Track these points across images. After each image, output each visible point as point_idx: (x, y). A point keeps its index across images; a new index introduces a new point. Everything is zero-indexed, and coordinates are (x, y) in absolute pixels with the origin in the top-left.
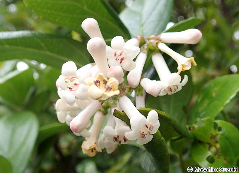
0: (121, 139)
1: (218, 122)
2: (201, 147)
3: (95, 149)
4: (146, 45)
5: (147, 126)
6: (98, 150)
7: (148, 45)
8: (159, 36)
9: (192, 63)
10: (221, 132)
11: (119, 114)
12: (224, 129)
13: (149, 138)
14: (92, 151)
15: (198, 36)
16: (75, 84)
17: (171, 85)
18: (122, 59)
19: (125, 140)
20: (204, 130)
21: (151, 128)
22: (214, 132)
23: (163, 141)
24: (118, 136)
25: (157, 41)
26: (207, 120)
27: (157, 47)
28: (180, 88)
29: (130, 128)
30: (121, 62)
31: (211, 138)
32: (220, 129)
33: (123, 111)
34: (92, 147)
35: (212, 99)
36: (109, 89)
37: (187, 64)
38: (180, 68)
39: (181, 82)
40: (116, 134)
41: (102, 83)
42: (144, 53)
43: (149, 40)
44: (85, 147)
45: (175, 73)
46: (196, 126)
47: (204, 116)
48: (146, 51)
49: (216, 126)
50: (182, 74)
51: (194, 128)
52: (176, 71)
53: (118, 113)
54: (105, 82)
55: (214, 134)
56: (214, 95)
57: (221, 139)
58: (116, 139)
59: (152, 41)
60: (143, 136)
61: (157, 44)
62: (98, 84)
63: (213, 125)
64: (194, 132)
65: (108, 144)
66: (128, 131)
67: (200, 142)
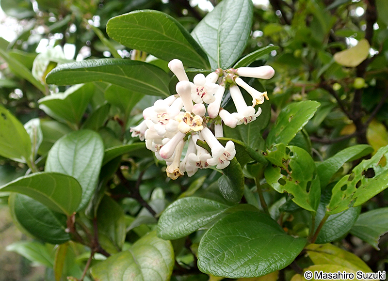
0: (203, 165)
1: (291, 147)
2: (274, 170)
3: (178, 172)
4: (224, 78)
5: (225, 154)
6: (181, 174)
7: (226, 78)
8: (236, 70)
9: (265, 97)
10: (292, 157)
11: (202, 143)
12: (295, 154)
13: (227, 164)
14: (175, 175)
15: (271, 73)
16: (166, 120)
17: (247, 116)
18: (203, 94)
19: (206, 165)
20: (276, 155)
21: (229, 155)
22: (285, 157)
23: (238, 166)
24: (200, 162)
25: (234, 76)
26: (279, 146)
27: (234, 81)
28: (255, 119)
29: (211, 155)
30: (202, 97)
31: (283, 162)
32: (292, 154)
33: (205, 141)
34: (176, 171)
35: (288, 125)
36: (195, 124)
37: (260, 99)
38: (254, 102)
39: (255, 114)
40: (198, 160)
41: (189, 119)
42: (223, 86)
43: (227, 73)
44: (169, 171)
45: (250, 107)
46: (269, 152)
47: (279, 141)
48: (224, 84)
49: (288, 151)
50: (256, 108)
51: (267, 153)
52: (251, 104)
53: (200, 142)
54: (192, 119)
55: (286, 159)
56: (290, 120)
57: (292, 163)
58: (198, 164)
59: (230, 75)
60: (222, 162)
61: (234, 78)
62: (185, 120)
63: (285, 150)
64: (267, 156)
65: (189, 168)
66: (210, 158)
67: (273, 165)
